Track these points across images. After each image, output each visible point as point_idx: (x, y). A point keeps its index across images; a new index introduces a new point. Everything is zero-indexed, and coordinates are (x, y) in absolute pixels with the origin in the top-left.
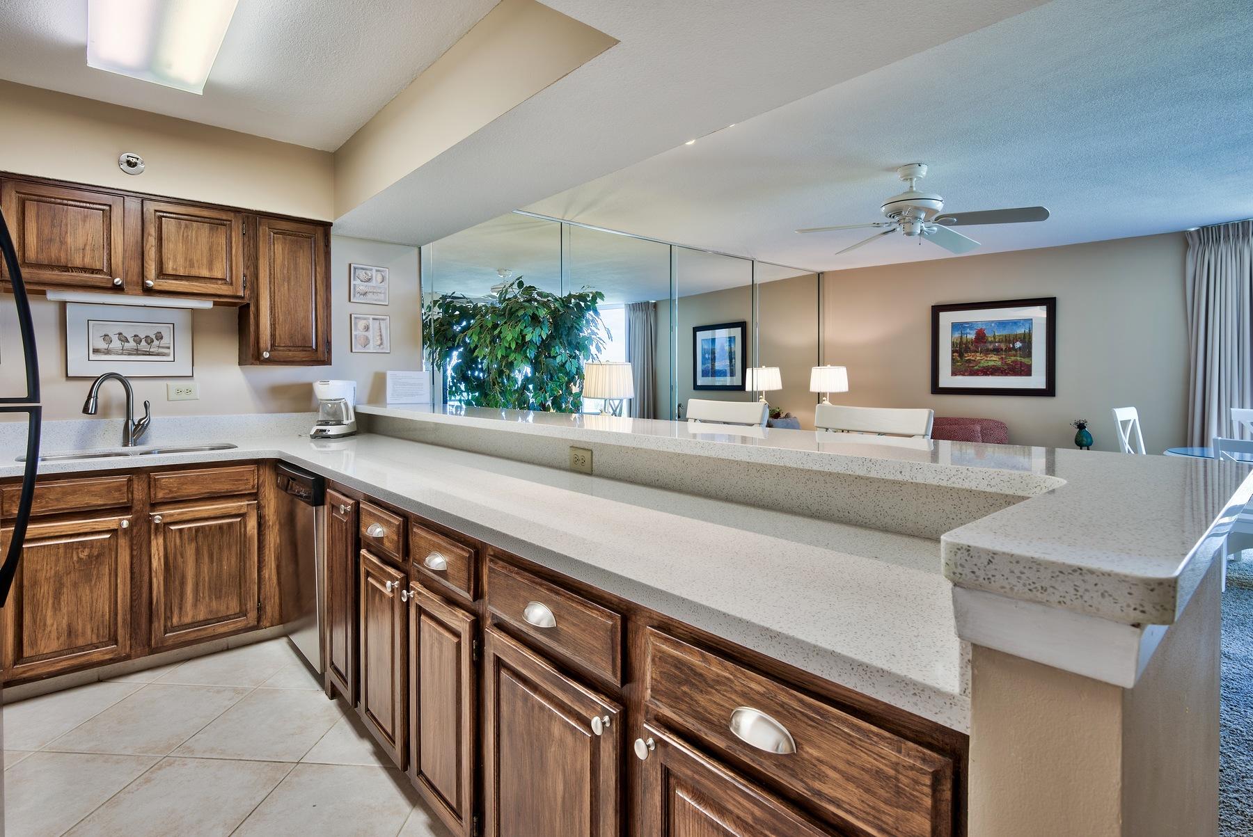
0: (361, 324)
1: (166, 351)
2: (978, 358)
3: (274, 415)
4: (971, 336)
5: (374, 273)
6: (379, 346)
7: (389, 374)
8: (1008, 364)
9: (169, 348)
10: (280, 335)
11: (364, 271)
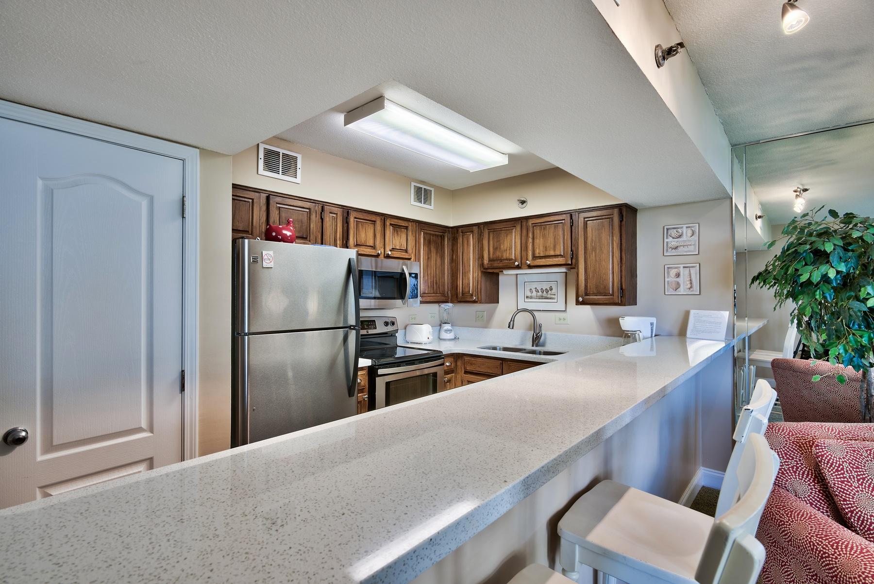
0: (673, 272)
1: (553, 296)
3: (608, 337)
5: (684, 230)
6: (689, 289)
7: (693, 313)
10: (590, 286)
11: (675, 230)
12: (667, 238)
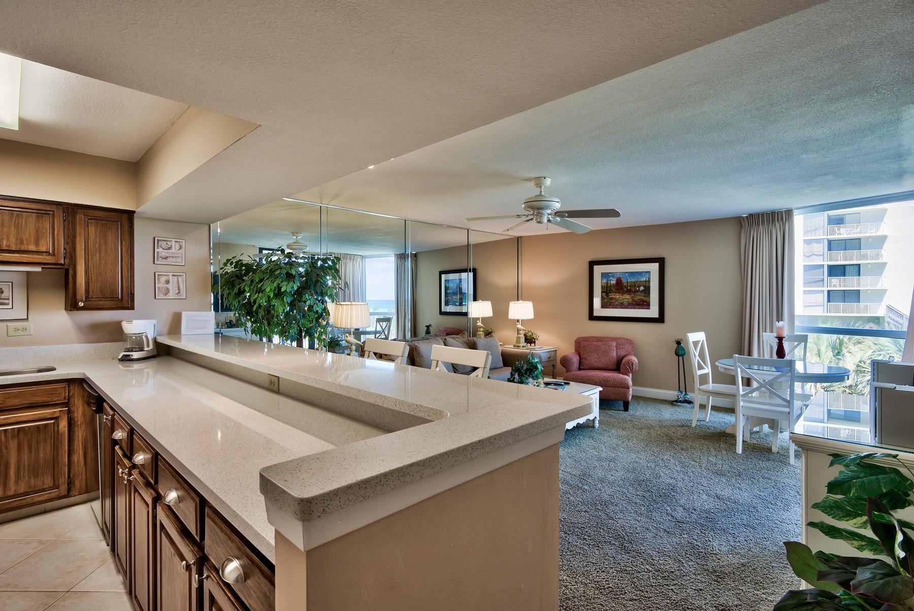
0: (163, 279)
1: (6, 301)
2: (617, 297)
3: (94, 344)
4: (613, 282)
5: (173, 243)
6: (177, 294)
7: (184, 314)
8: (635, 301)
9: (8, 299)
10: (93, 290)
11: (165, 242)
12: (158, 248)
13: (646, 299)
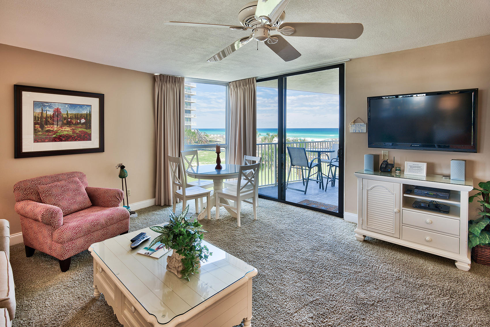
2: (55, 129)
8: (77, 134)
13: (88, 131)
